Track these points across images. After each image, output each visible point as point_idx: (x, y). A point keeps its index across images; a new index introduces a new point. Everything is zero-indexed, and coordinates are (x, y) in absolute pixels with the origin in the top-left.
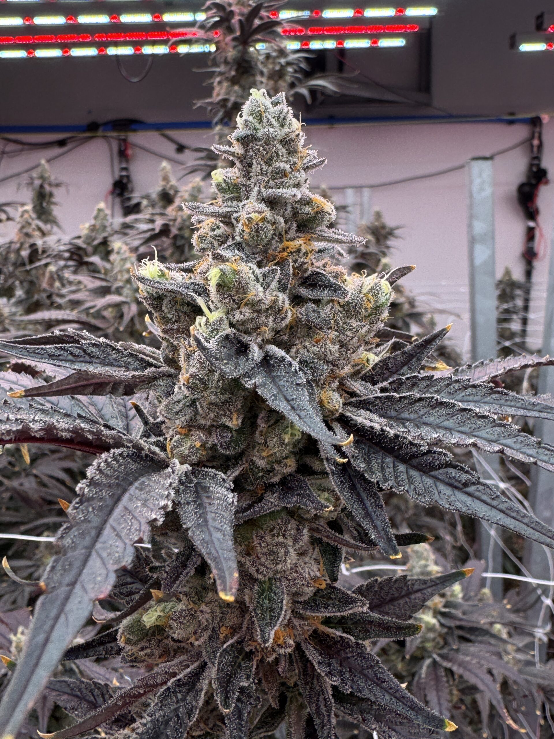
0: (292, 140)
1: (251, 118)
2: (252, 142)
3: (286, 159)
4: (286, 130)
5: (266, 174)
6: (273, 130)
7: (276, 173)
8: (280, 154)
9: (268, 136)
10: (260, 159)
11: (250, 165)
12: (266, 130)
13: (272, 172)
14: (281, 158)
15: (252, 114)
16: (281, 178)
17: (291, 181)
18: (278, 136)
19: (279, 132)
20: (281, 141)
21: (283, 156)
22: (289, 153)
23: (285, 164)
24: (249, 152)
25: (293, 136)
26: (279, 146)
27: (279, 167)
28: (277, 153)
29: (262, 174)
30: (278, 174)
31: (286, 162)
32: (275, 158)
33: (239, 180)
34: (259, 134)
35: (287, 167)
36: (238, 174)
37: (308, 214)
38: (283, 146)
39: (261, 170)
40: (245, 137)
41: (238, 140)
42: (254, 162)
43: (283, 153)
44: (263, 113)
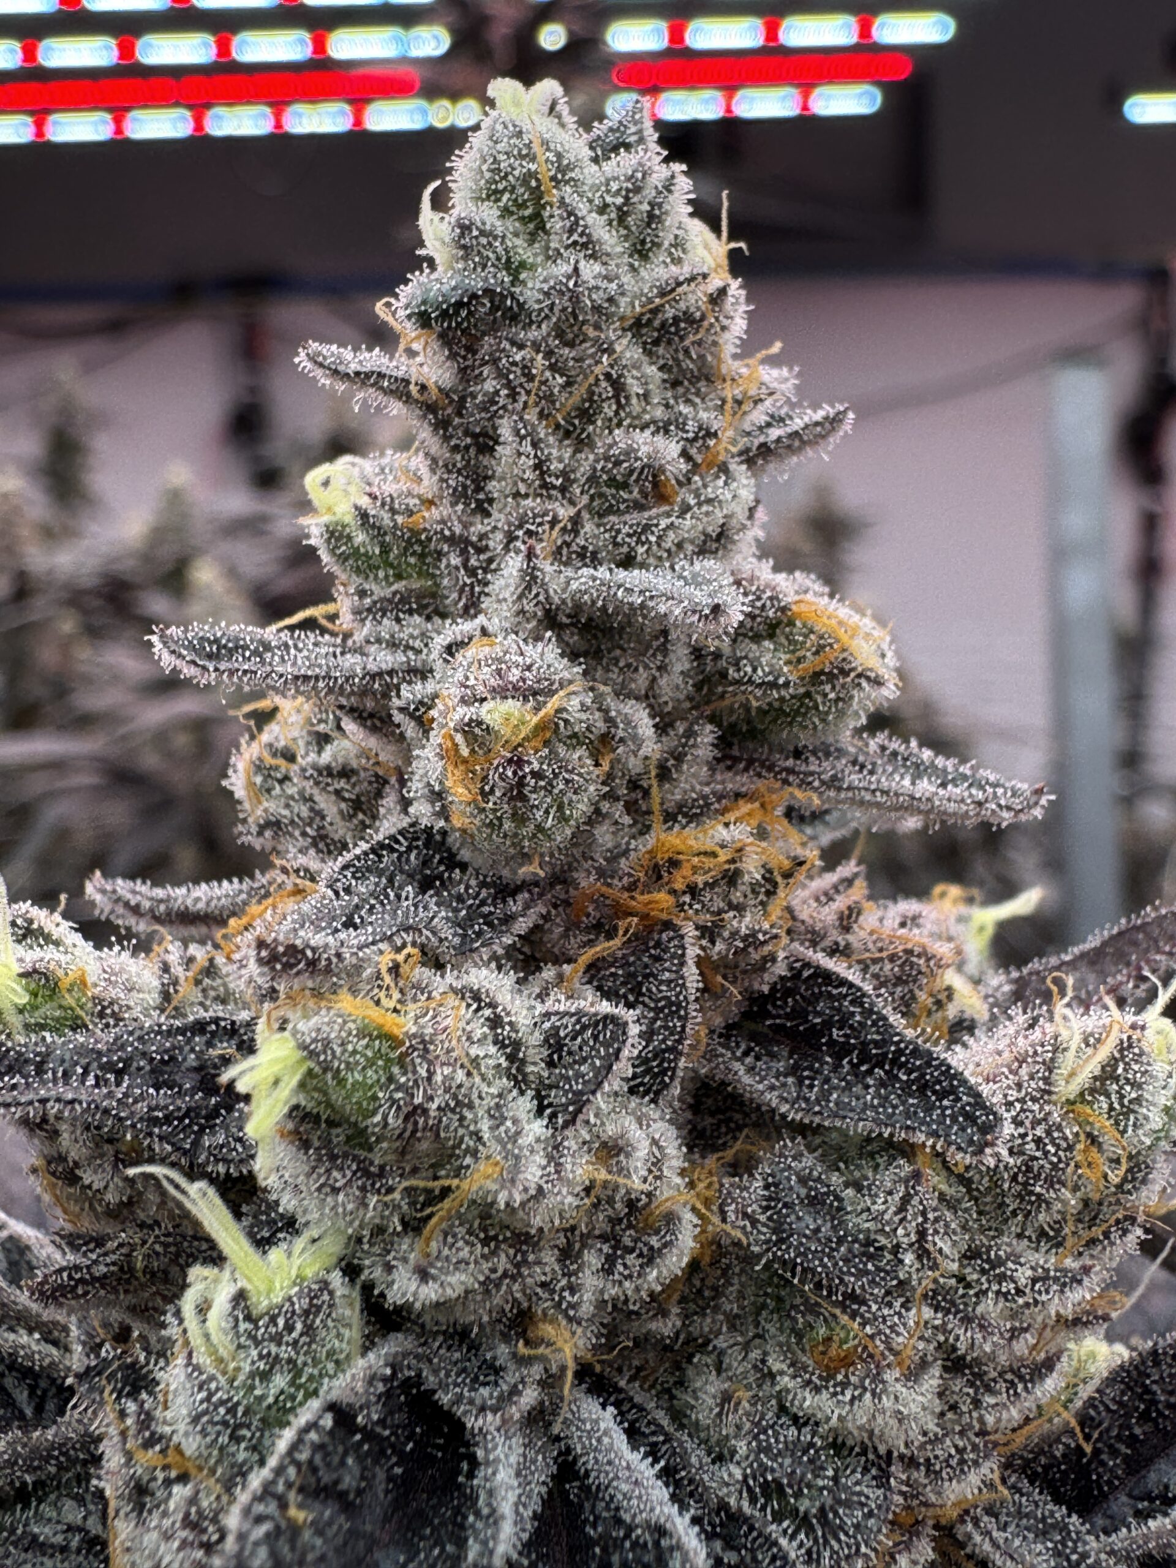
0: (692, 320)
1: (488, 215)
2: (493, 328)
3: (659, 413)
4: (658, 271)
5: (563, 490)
6: (597, 268)
7: (612, 482)
8: (636, 388)
9: (575, 298)
10: (531, 416)
11: (487, 443)
12: (564, 268)
13: (593, 479)
14: (636, 405)
15: (494, 195)
16: (640, 507)
17: (688, 522)
18: (623, 302)
19: (627, 279)
20: (637, 326)
21: (646, 397)
22: (675, 384)
23: (659, 439)
24: (479, 379)
25: (695, 298)
26: (628, 350)
27: (629, 452)
28: (618, 386)
29: (545, 486)
30: (625, 486)
31: (663, 428)
32: (609, 409)
33: (435, 513)
34: (531, 292)
35: (669, 449)
36: (429, 485)
37: (774, 685)
38: (648, 353)
39: (539, 466)
40: (459, 304)
41: (423, 319)
42: (505, 431)
43: (644, 381)
44: (547, 185)
